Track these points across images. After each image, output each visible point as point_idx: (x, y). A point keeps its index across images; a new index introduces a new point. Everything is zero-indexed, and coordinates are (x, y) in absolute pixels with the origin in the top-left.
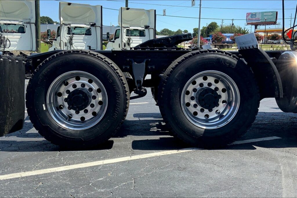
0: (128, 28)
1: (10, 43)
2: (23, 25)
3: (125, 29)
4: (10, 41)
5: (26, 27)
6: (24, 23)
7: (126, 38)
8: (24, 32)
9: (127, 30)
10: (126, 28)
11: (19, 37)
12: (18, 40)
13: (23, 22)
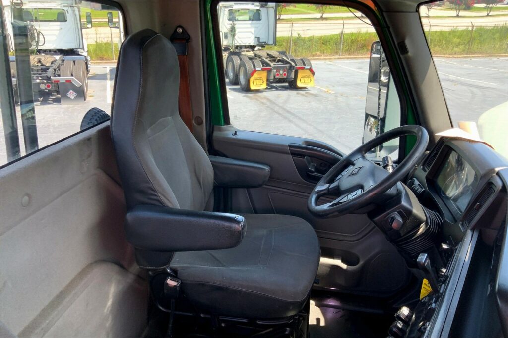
0: (231, 9)
1: (44, 38)
2: (63, 10)
3: (227, 10)
4: (43, 36)
5: (68, 12)
6: (65, 6)
7: (229, 24)
8: (65, 21)
9: (229, 10)
10: (228, 7)
11: (58, 28)
12: (57, 33)
13: (63, 5)
